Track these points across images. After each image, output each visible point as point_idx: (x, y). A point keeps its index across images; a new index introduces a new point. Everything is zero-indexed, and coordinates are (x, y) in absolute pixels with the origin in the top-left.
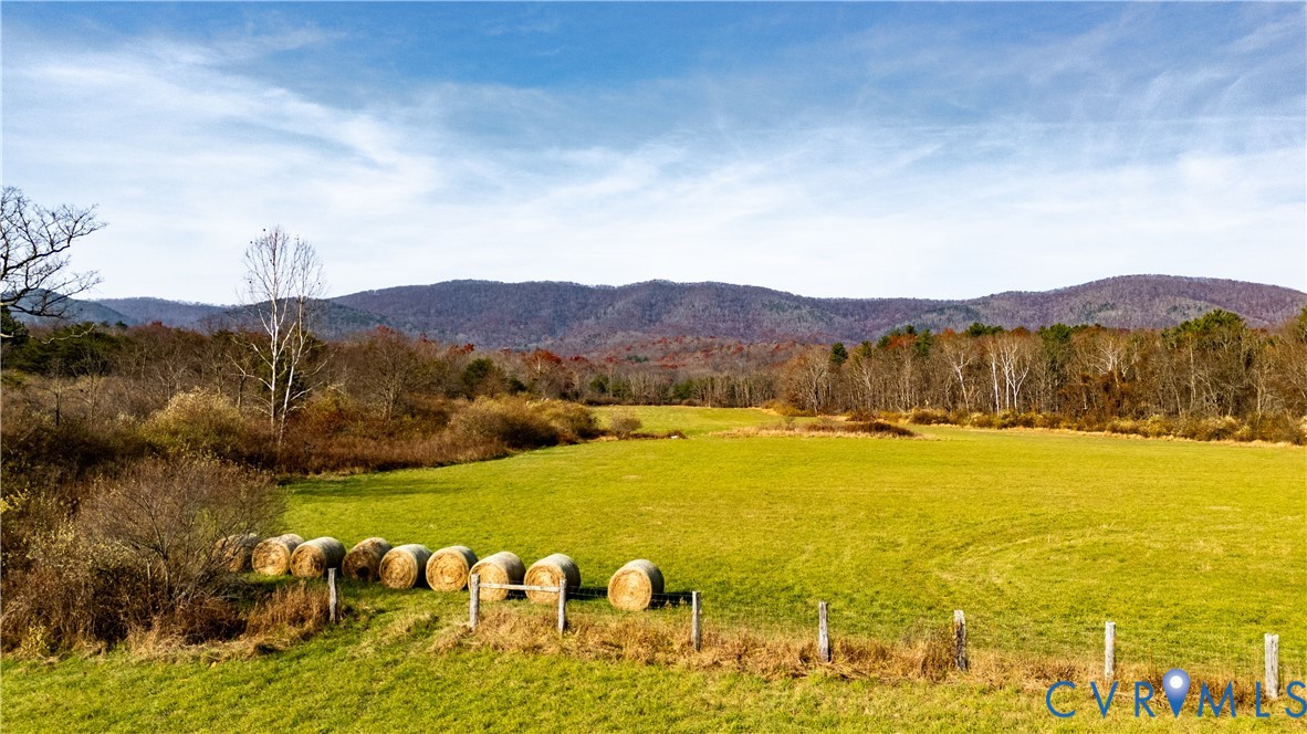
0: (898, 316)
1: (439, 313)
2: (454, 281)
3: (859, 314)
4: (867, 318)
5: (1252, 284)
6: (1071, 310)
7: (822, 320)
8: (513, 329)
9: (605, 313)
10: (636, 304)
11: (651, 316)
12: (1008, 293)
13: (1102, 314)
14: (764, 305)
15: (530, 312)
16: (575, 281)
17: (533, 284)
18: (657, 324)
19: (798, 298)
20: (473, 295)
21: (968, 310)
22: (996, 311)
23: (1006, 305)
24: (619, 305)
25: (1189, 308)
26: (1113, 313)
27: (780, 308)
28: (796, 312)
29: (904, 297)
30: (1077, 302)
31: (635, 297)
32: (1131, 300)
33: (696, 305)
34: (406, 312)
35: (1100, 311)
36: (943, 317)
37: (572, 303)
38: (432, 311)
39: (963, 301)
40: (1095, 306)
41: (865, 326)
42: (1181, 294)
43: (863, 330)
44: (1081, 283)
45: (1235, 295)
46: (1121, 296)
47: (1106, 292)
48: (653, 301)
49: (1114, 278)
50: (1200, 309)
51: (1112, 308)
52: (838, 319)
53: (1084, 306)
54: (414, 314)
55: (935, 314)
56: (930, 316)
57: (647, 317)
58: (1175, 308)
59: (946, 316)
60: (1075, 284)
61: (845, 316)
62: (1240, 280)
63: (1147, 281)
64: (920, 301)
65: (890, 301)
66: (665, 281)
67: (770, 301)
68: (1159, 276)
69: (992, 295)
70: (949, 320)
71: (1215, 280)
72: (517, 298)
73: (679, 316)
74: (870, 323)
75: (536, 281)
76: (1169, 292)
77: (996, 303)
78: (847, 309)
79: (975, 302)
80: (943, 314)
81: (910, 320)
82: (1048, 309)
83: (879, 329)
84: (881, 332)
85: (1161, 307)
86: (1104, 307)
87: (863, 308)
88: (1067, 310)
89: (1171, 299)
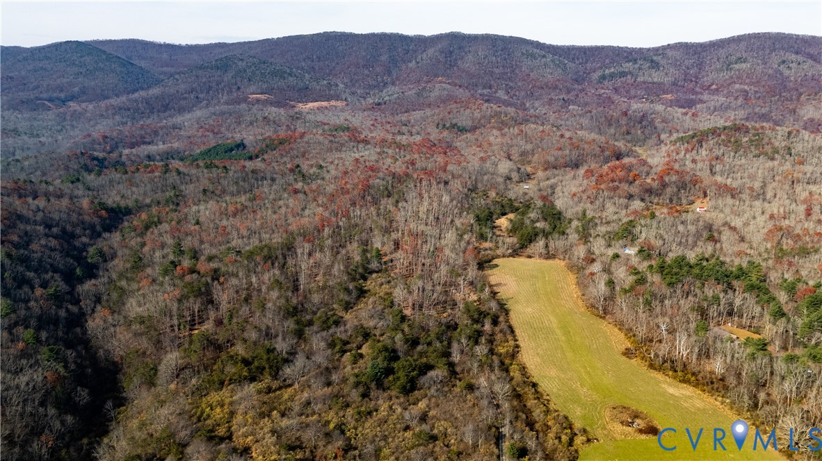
0: (607, 62)
1: (319, 58)
2: (325, 33)
3: (582, 58)
4: (587, 62)
6: (718, 60)
7: (560, 67)
8: (366, 72)
9: (422, 60)
10: (441, 52)
11: (451, 61)
12: (679, 43)
13: (737, 66)
14: (523, 54)
15: (374, 57)
16: (400, 33)
17: (373, 35)
18: (455, 68)
20: (338, 44)
21: (652, 61)
22: (670, 62)
23: (677, 54)
24: (431, 52)
25: (792, 62)
26: (744, 66)
27: (533, 56)
28: (543, 59)
29: (611, 46)
30: (722, 53)
31: (440, 46)
32: (757, 53)
33: (480, 54)
34: (299, 57)
35: (736, 63)
36: (637, 66)
37: (400, 50)
38: (315, 57)
39: (649, 50)
40: (733, 59)
41: (586, 69)
42: (790, 48)
43: (585, 74)
44: (727, 37)
46: (752, 51)
47: (743, 45)
48: (451, 49)
49: (749, 34)
50: (799, 64)
51: (745, 62)
52: (569, 64)
53: (727, 57)
54: (304, 60)
55: (631, 64)
56: (627, 64)
57: (448, 63)
58: (784, 62)
59: (638, 66)
60: (723, 37)
61: (573, 61)
63: (770, 38)
64: (622, 48)
65: (602, 49)
66: (459, 33)
67: (527, 51)
68: (778, 33)
69: (669, 45)
70: (640, 69)
71: (814, 37)
72: (365, 46)
73: (469, 63)
74: (589, 65)
75: (376, 32)
76: (782, 48)
77: (670, 54)
78: (575, 54)
79: (656, 50)
80: (636, 63)
81: (615, 67)
82: (703, 58)
83: (594, 72)
84: (595, 76)
85: (775, 59)
86: (740, 60)
87: (585, 53)
88: (715, 60)
89: (782, 53)
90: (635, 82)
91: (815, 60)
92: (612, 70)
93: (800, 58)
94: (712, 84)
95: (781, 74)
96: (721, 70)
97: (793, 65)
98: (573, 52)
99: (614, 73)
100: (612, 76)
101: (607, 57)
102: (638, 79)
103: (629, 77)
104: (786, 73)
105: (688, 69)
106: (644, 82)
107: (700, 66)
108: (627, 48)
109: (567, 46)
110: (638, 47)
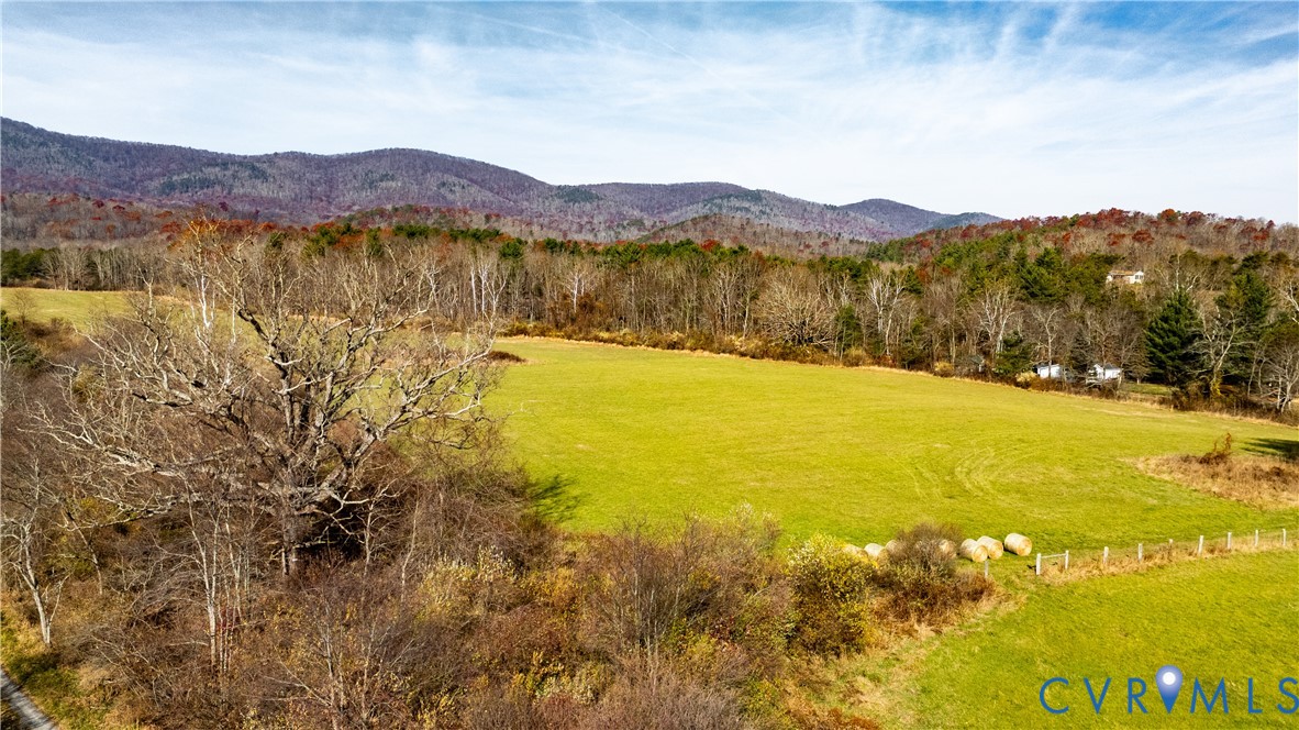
0: (173, 166)
3: (124, 159)
4: (133, 165)
5: (500, 168)
6: (355, 177)
7: (79, 163)
12: (292, 153)
13: (383, 184)
19: (41, 132)
21: (254, 168)
22: (283, 171)
23: (294, 166)
25: (454, 185)
26: (394, 184)
28: (43, 150)
29: (178, 145)
30: (357, 168)
32: (407, 172)
35: (381, 181)
36: (228, 173)
39: (245, 157)
40: (376, 176)
41: (134, 174)
42: (447, 170)
43: (133, 179)
44: (362, 150)
45: (488, 177)
46: (398, 169)
47: (385, 163)
49: (390, 150)
50: (463, 187)
51: (393, 180)
52: (99, 163)
53: (367, 175)
55: (217, 169)
56: (210, 170)
58: (444, 184)
59: (231, 172)
60: (356, 151)
61: (106, 160)
62: (491, 163)
63: (419, 156)
64: (197, 151)
65: (162, 148)
68: (429, 152)
69: (276, 154)
70: (234, 177)
71: (473, 161)
74: (139, 171)
76: (437, 169)
77: (281, 163)
78: (107, 152)
79: (258, 159)
80: (226, 169)
81: (189, 173)
82: (332, 174)
83: (151, 179)
84: (155, 184)
85: (432, 181)
86: (384, 177)
87: (128, 152)
88: (351, 177)
89: (440, 175)
90: (229, 193)
91: (481, 187)
92: (186, 176)
93: (464, 182)
94: (354, 204)
95: (444, 198)
96: (363, 188)
97: (457, 189)
98: (104, 149)
99: (189, 180)
100: (186, 185)
101: (172, 160)
102: (235, 191)
103: (218, 188)
104: (450, 197)
105: (313, 185)
106: (245, 195)
107: (331, 183)
108: (206, 151)
109: (92, 139)
110: (226, 152)
